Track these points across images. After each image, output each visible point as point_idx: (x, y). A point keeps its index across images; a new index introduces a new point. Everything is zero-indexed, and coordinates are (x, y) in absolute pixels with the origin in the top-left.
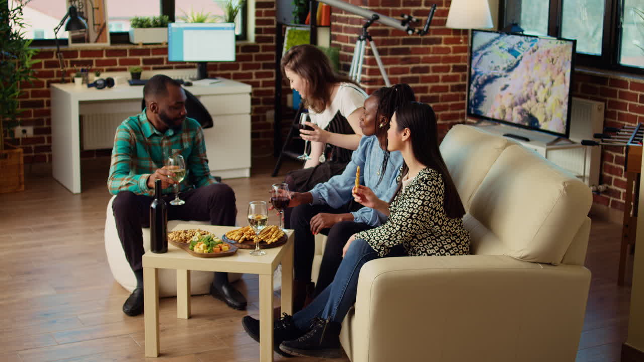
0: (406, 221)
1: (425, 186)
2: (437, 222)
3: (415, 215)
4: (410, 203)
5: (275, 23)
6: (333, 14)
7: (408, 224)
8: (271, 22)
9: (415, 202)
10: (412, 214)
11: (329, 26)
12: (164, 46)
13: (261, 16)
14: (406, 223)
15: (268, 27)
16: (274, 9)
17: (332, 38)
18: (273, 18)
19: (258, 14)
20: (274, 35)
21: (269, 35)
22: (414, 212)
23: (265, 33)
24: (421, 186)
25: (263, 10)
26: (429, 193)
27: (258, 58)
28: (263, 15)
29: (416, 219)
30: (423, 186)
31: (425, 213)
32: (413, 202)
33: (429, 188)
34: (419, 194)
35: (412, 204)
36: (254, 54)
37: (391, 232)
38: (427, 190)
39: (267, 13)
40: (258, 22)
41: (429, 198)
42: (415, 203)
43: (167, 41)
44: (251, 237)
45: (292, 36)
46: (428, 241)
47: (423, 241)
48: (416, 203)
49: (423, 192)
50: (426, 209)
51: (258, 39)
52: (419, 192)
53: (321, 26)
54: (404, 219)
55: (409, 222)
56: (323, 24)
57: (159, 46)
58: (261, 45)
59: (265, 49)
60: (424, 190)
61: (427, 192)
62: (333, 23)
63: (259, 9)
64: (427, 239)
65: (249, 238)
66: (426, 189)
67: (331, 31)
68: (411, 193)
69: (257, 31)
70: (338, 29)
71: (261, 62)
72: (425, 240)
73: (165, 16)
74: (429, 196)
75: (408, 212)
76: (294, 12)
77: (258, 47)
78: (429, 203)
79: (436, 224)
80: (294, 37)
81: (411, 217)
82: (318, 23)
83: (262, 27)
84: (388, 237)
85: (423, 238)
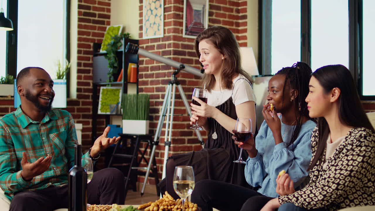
0: (344, 180)
1: (366, 141)
2: (371, 178)
3: (355, 172)
4: (348, 160)
5: (91, 84)
6: (140, 73)
7: (346, 182)
8: (88, 84)
9: (354, 158)
10: (351, 171)
11: (137, 83)
12: (10, 98)
13: (81, 79)
14: (344, 181)
15: (86, 87)
16: (91, 74)
17: (138, 90)
18: (91, 82)
19: (79, 78)
20: (91, 94)
21: (86, 94)
22: (354, 169)
23: (84, 92)
24: (362, 142)
25: (83, 75)
26: (370, 148)
27: (79, 110)
28: (83, 78)
29: (354, 176)
30: (364, 142)
31: (364, 170)
32: (352, 159)
33: (370, 143)
34: (360, 150)
35: (351, 162)
36: (76, 107)
37: (326, 191)
38: (369, 146)
39: (86, 78)
40: (79, 84)
41: (370, 153)
42: (354, 160)
43: (13, 95)
44: (169, 207)
45: (105, 92)
46: (360, 200)
47: (355, 201)
48: (356, 160)
49: (364, 148)
50: (365, 165)
51: (79, 96)
52: (359, 148)
53: (130, 83)
54: (342, 177)
55: (348, 180)
56: (132, 81)
57: (5, 98)
58: (81, 100)
59: (84, 103)
60: (365, 146)
61: (369, 147)
62: (140, 80)
63: (80, 74)
64: (359, 198)
65: (167, 208)
66: (367, 144)
67: (138, 86)
68: (348, 150)
69: (78, 90)
70: (145, 83)
71: (81, 114)
72: (357, 200)
73: (10, 76)
74: (370, 151)
75: (346, 170)
76: (109, 74)
77: (79, 102)
78: (369, 159)
79: (369, 180)
80: (107, 94)
81: (350, 175)
82: (128, 81)
83: (82, 87)
84: (322, 197)
85: (355, 198)
